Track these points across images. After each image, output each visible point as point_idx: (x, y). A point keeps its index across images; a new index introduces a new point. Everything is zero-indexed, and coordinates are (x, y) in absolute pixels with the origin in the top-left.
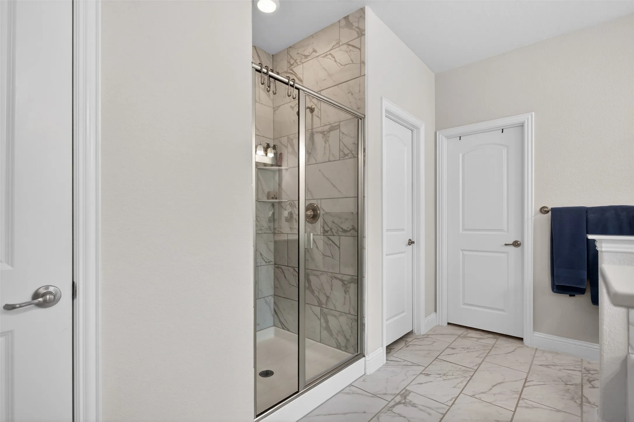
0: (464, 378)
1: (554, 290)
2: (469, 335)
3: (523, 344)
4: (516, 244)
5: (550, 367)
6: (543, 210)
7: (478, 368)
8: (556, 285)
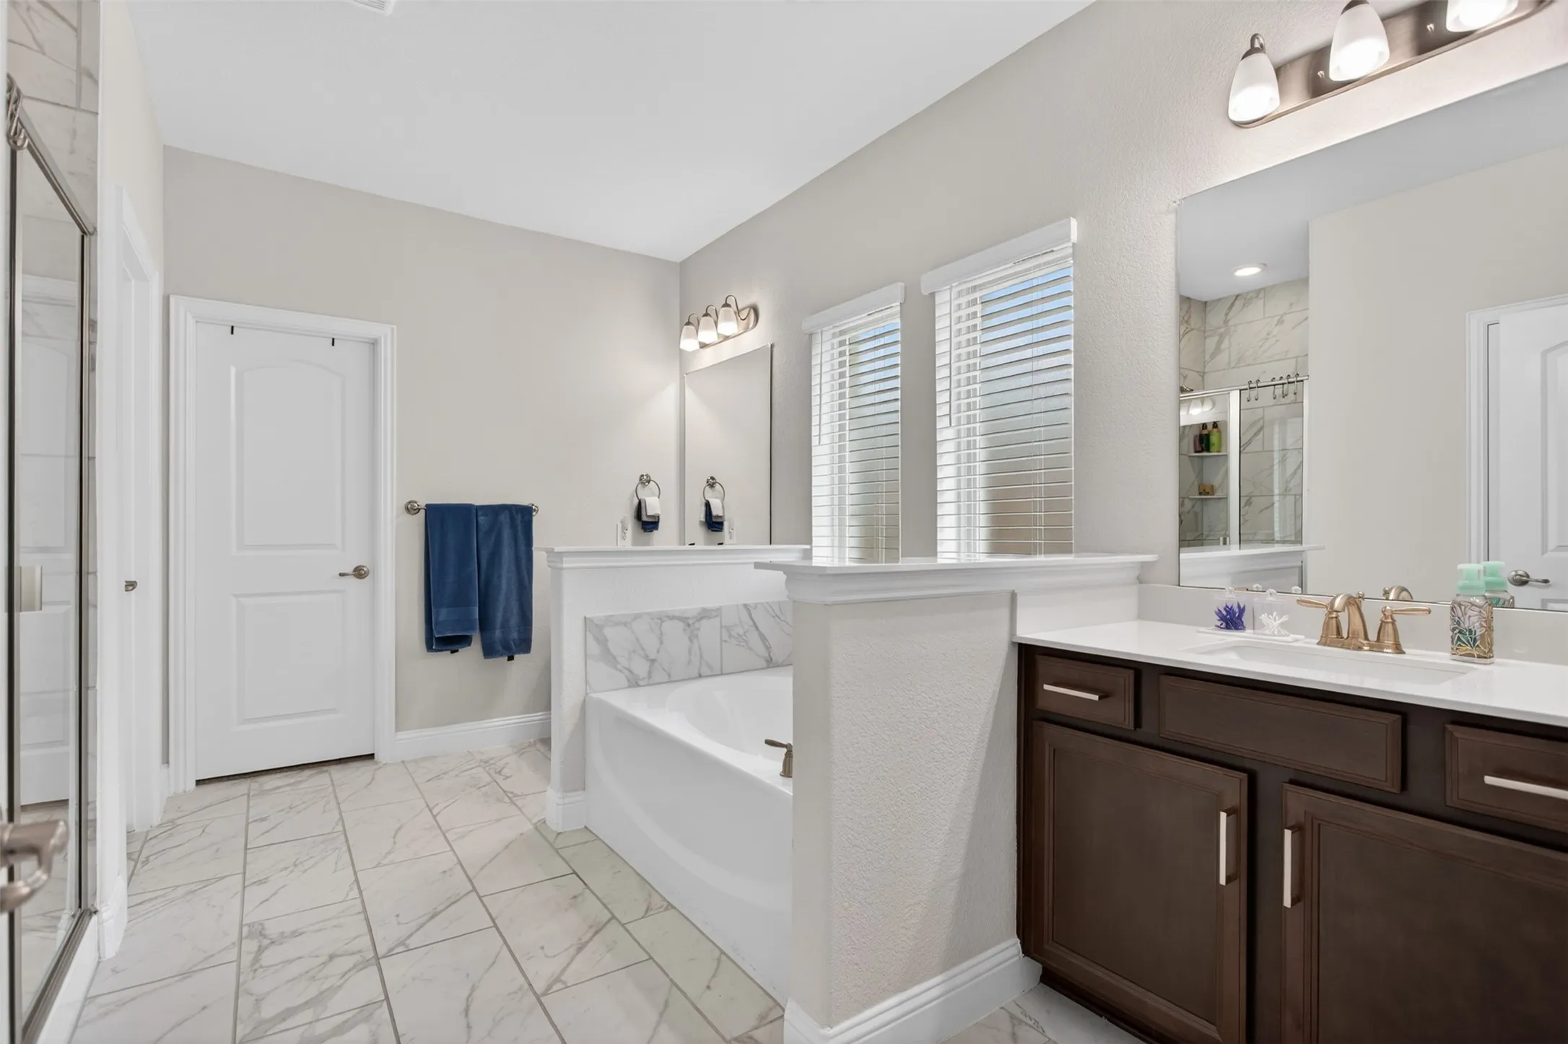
0: (337, 851)
1: (432, 647)
2: (267, 787)
3: (377, 763)
4: (359, 573)
5: (442, 778)
6: (411, 509)
7: (344, 826)
8: (436, 638)
